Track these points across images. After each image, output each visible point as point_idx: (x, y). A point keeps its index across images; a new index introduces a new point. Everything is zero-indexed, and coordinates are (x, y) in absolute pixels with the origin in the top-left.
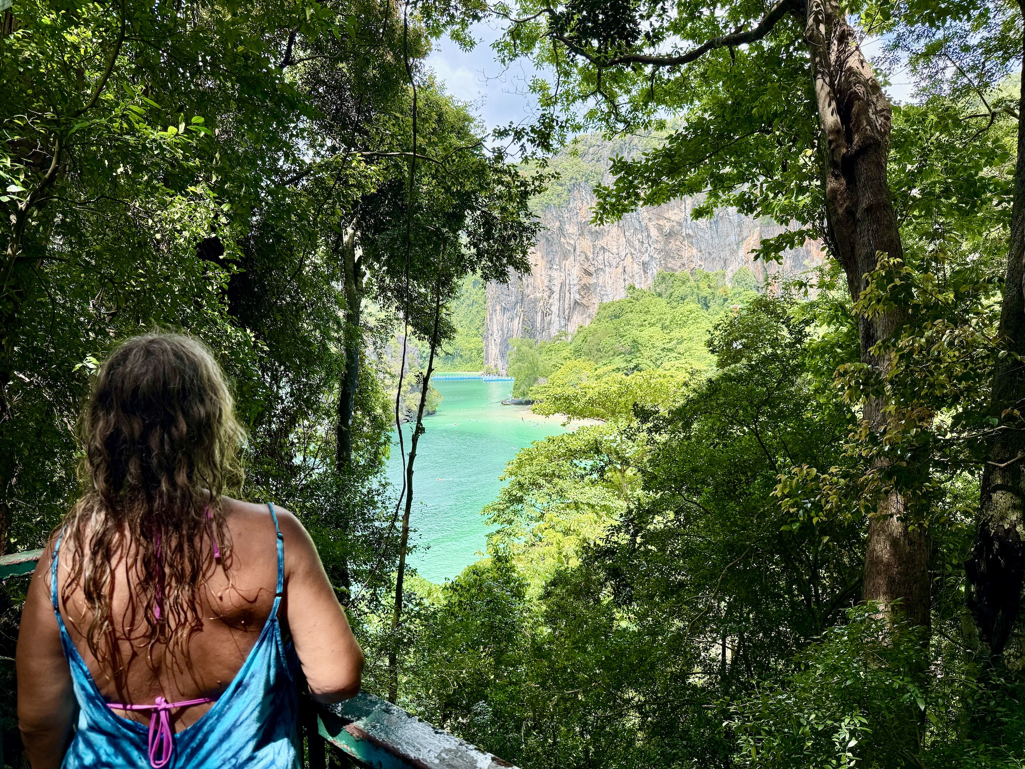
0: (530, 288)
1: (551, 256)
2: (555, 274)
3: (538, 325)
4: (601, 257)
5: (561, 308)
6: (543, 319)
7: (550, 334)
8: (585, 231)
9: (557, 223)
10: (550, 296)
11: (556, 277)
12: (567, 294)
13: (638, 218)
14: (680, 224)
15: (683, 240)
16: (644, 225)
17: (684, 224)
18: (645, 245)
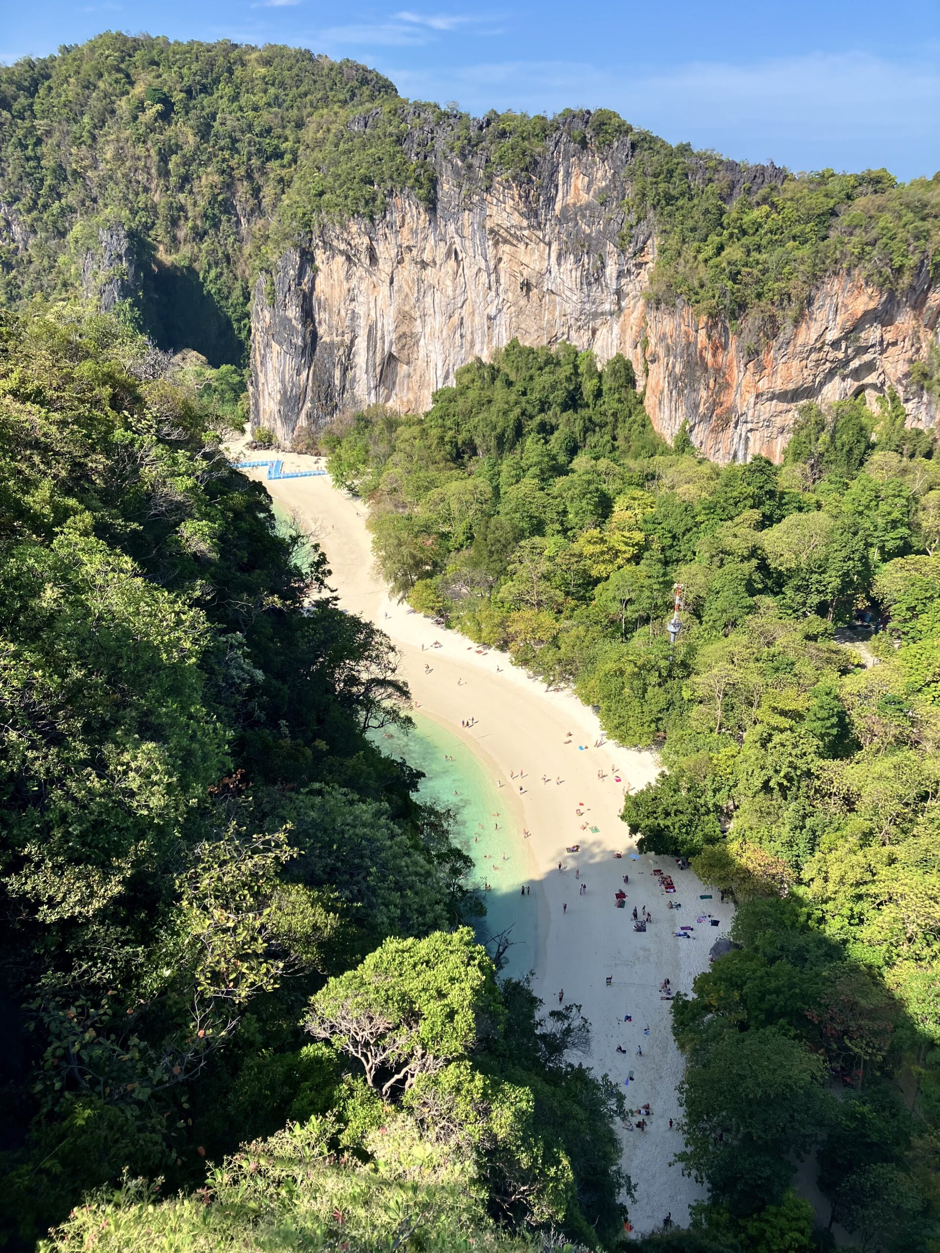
0: (324, 327)
1: (353, 281)
2: (361, 310)
3: (337, 382)
4: (428, 299)
5: (370, 362)
6: (343, 375)
7: (353, 397)
8: (407, 257)
9: (366, 240)
10: (352, 342)
11: (362, 313)
12: (379, 344)
13: (484, 254)
14: (541, 275)
15: (543, 294)
16: (491, 266)
17: (546, 276)
18: (493, 294)
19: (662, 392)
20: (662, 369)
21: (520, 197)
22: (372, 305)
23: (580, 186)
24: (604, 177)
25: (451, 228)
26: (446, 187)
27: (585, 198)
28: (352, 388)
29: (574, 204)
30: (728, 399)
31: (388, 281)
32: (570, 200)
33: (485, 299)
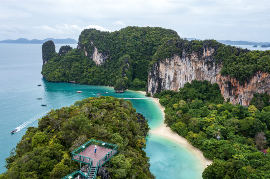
0: (160, 76)
1: (166, 68)
2: (167, 73)
3: (162, 85)
4: (180, 71)
5: (168, 82)
6: (163, 84)
7: (165, 88)
8: (176, 64)
9: (169, 61)
10: (165, 78)
12: (170, 79)
13: (190, 64)
14: (201, 68)
15: (201, 71)
16: (192, 66)
17: (202, 68)
18: (192, 71)
19: (224, 90)
20: (224, 86)
21: (197, 55)
22: (169, 72)
23: (208, 53)
24: (213, 51)
25: (184, 59)
26: (183, 53)
27: (209, 55)
28: (165, 86)
29: (207, 56)
30: (238, 92)
31: (172, 68)
32: (206, 55)
33: (190, 71)
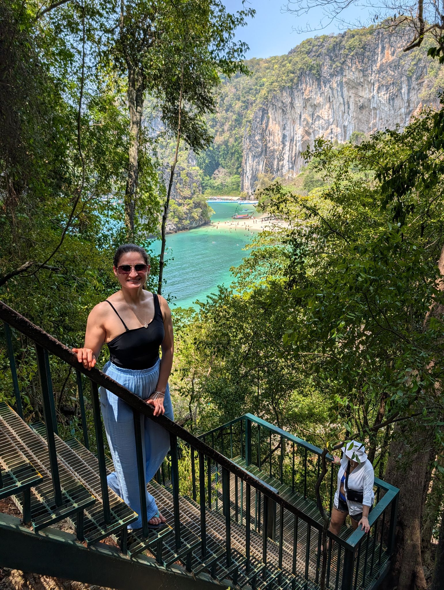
1: (285, 121)
4: (317, 123)
5: (290, 156)
7: (282, 173)
8: (308, 105)
9: (290, 99)
10: (282, 148)
11: (288, 135)
12: (294, 147)
13: (342, 96)
14: (369, 100)
15: (371, 111)
16: (346, 101)
17: (372, 100)
18: (346, 114)
21: (359, 62)
22: (292, 130)
23: (389, 53)
24: (402, 46)
25: (328, 86)
26: (326, 68)
27: (391, 58)
28: (282, 169)
29: (386, 62)
31: (299, 117)
32: (384, 60)
33: (342, 117)
